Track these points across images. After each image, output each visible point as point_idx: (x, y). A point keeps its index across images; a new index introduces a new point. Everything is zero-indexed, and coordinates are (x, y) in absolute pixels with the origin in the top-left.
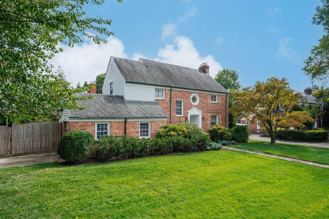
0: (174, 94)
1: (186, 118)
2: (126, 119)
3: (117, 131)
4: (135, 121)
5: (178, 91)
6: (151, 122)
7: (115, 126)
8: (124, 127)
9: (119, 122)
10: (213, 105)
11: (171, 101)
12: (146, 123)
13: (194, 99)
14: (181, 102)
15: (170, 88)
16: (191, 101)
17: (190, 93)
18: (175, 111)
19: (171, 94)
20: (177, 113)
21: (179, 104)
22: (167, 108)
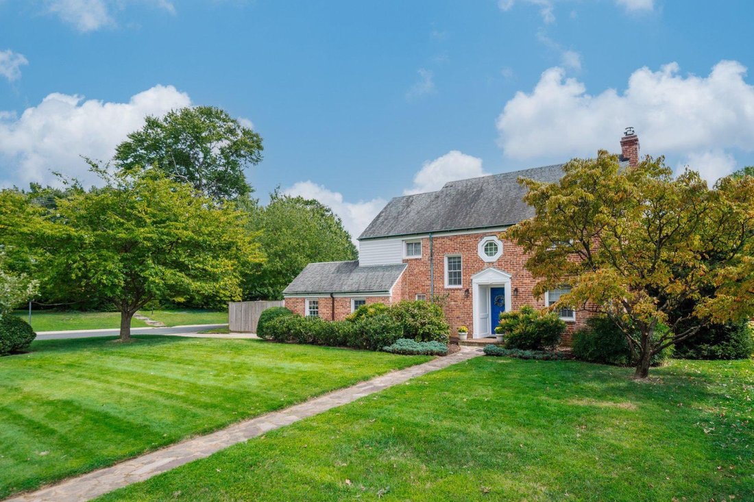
1: (468, 291)
2: (332, 294)
3: (325, 310)
4: (345, 298)
6: (367, 298)
7: (323, 303)
8: (332, 305)
9: (326, 299)
11: (432, 260)
12: (363, 301)
13: (492, 249)
14: (460, 258)
15: (428, 236)
16: (481, 253)
17: (477, 236)
18: (443, 278)
19: (432, 245)
20: (450, 283)
21: (455, 263)
22: (424, 273)
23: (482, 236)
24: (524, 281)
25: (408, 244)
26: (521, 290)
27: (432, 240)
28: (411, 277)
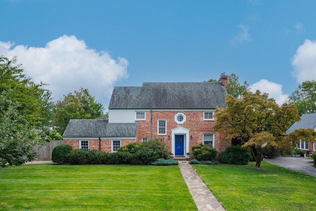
0: (155, 115)
1: (169, 136)
2: (100, 138)
3: (94, 146)
4: (108, 140)
5: (159, 111)
6: (122, 140)
7: (93, 142)
8: (99, 143)
9: (95, 140)
10: (206, 123)
11: (151, 122)
12: (118, 141)
13: (181, 118)
14: (165, 121)
15: (150, 110)
16: (176, 120)
17: (174, 112)
18: (157, 130)
19: (152, 115)
20: (160, 132)
21: (162, 123)
22: (147, 128)
23: (177, 112)
24: (195, 133)
25: (137, 113)
26: (193, 136)
27: (151, 112)
28: (140, 130)
